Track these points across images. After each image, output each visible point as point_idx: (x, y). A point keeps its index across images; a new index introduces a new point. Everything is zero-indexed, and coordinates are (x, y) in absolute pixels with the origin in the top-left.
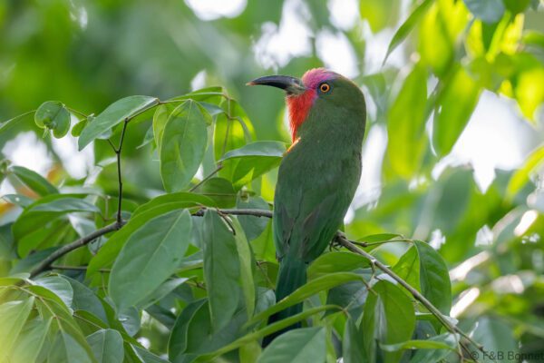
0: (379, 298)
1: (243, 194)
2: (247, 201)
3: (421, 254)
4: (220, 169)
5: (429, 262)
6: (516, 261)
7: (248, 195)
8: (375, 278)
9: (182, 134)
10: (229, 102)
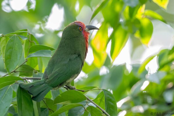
0: (89, 113)
1: (35, 71)
2: (37, 74)
3: (105, 94)
4: (26, 61)
5: (109, 97)
6: (141, 100)
7: (37, 72)
8: (88, 105)
9: (13, 48)
10: (30, 35)
